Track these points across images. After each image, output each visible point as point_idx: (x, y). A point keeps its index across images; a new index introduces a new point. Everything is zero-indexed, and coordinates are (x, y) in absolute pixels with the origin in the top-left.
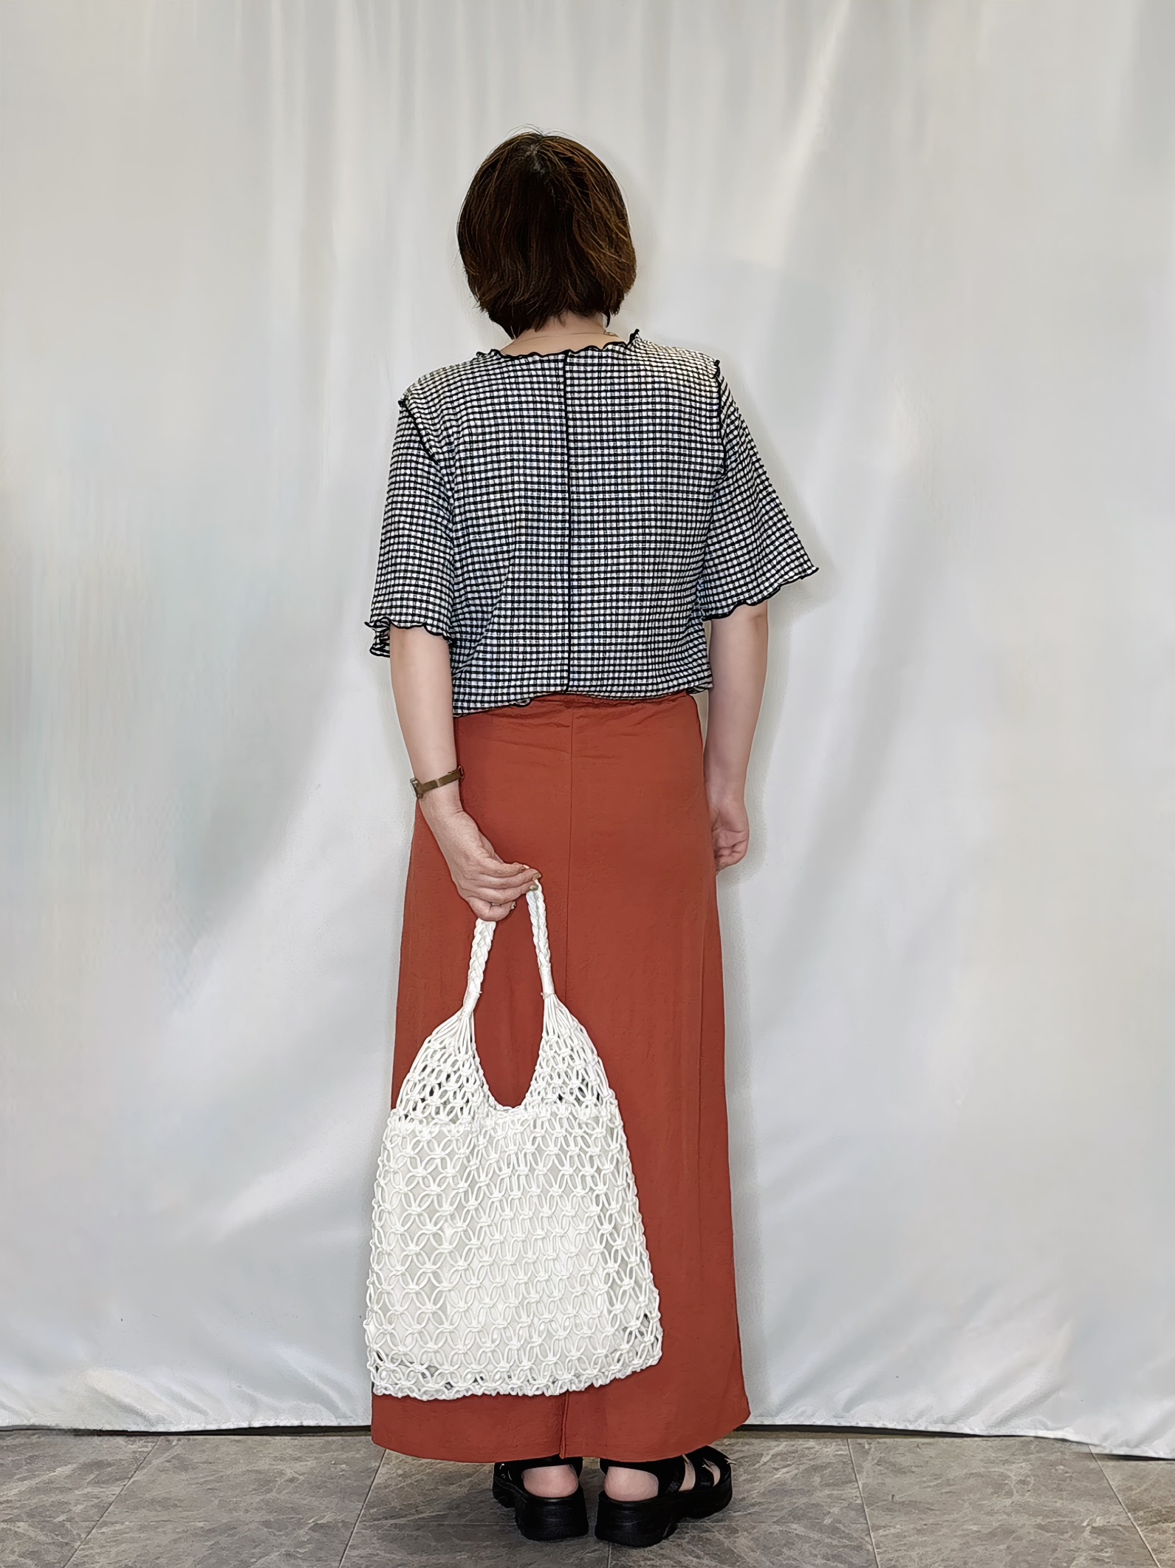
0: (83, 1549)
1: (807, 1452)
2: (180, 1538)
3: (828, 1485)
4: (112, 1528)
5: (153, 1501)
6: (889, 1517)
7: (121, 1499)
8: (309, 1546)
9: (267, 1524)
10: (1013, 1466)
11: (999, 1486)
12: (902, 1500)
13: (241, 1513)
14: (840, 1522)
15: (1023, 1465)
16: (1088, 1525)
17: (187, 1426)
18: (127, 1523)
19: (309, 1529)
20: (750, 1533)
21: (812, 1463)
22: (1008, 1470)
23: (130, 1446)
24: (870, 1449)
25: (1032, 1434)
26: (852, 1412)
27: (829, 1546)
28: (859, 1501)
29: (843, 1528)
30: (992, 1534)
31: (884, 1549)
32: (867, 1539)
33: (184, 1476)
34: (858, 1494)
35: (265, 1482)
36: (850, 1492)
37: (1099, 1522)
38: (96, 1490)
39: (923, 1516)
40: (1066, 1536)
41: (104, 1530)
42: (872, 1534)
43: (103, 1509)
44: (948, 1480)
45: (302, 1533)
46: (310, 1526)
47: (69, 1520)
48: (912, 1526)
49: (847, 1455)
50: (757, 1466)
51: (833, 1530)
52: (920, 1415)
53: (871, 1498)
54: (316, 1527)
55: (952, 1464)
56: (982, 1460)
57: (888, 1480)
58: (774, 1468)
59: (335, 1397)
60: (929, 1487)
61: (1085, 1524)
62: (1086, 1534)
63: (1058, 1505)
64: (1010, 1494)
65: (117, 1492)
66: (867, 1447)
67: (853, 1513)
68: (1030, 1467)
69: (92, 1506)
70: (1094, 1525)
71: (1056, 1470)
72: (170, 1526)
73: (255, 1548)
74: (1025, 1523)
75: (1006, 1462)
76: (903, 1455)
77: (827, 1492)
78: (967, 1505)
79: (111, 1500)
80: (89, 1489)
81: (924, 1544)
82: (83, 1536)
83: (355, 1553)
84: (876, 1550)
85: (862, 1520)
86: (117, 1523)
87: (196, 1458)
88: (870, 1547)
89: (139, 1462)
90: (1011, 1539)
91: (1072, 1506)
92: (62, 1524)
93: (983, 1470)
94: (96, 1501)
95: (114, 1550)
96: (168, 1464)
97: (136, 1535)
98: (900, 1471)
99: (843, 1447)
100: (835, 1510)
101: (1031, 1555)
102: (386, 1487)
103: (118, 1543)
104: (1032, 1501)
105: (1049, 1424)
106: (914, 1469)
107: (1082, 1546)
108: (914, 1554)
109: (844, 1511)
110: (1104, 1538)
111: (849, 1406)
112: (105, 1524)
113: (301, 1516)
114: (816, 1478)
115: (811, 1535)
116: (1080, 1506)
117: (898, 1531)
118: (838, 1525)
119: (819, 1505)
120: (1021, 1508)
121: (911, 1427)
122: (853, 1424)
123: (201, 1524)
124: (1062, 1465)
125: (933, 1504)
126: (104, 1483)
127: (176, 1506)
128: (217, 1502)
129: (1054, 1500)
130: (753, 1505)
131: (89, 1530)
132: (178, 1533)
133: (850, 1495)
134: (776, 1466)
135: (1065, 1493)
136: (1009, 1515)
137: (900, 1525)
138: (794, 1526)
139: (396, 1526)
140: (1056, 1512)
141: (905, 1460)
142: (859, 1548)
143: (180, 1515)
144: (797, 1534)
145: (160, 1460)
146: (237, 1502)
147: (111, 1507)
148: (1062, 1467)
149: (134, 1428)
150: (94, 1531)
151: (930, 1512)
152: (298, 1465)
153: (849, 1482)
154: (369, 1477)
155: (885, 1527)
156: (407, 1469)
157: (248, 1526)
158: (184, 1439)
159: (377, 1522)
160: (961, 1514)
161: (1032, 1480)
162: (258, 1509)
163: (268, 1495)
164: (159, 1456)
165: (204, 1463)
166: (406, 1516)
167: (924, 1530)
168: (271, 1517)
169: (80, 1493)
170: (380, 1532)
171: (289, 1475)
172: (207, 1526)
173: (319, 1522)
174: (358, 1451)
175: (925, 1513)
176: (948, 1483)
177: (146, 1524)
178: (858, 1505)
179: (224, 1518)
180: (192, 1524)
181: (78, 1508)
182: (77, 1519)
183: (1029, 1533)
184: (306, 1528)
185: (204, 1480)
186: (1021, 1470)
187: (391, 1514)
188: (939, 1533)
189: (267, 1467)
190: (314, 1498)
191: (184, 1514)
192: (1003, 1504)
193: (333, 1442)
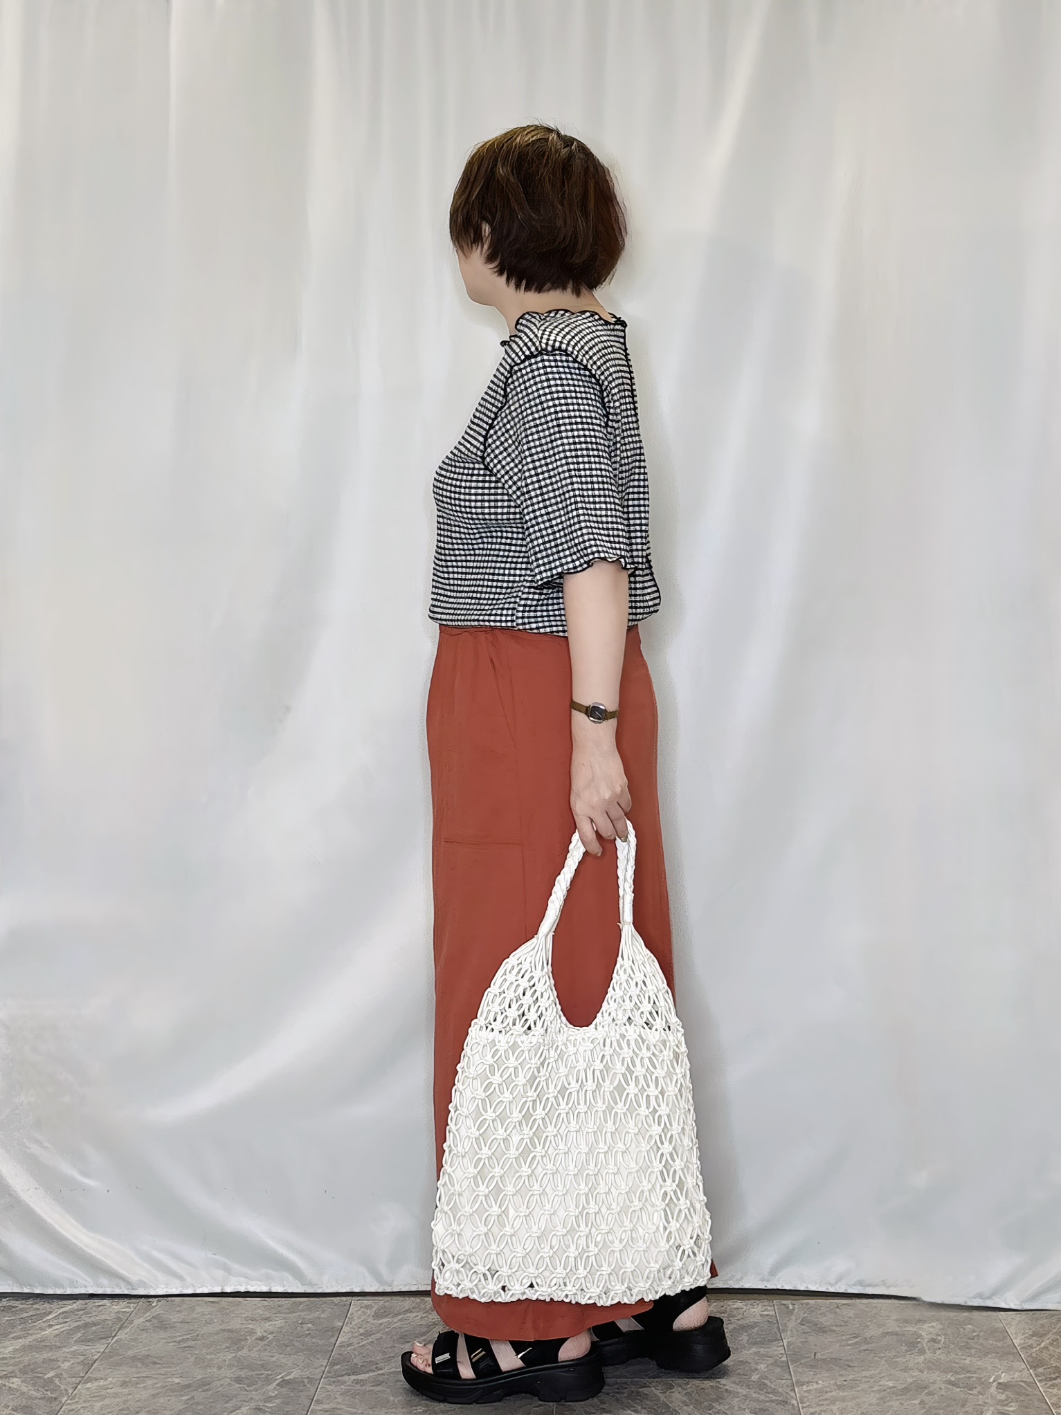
0: (68, 1404)
1: (735, 1312)
2: (158, 1394)
3: (756, 1343)
4: (97, 1384)
5: (134, 1358)
6: (812, 1373)
7: (105, 1356)
8: (277, 1401)
9: (238, 1380)
10: (925, 1326)
11: (912, 1344)
12: (824, 1357)
13: (215, 1370)
14: (766, 1378)
15: (935, 1324)
16: (994, 1381)
18: (110, 1379)
19: (277, 1385)
20: (684, 1389)
21: (740, 1322)
22: (920, 1329)
23: (114, 1307)
24: (794, 1309)
26: (777, 1277)
27: (757, 1400)
28: (784, 1359)
29: (769, 1384)
30: (906, 1390)
31: (808, 1403)
32: (792, 1394)
33: (162, 1334)
34: (783, 1352)
35: (236, 1340)
36: (776, 1350)
37: (1004, 1378)
38: (82, 1348)
39: (843, 1372)
40: (975, 1391)
41: (89, 1385)
42: (796, 1389)
43: (88, 1365)
44: (866, 1338)
45: (272, 1390)
46: (278, 1381)
48: (833, 1382)
49: (772, 1316)
51: (761, 1386)
52: (839, 1279)
53: (795, 1356)
54: (284, 1383)
55: (869, 1324)
56: (897, 1320)
57: (810, 1339)
59: (302, 1265)
60: (849, 1345)
61: (991, 1380)
62: (993, 1390)
63: (967, 1362)
64: (922, 1352)
65: (102, 1350)
66: (791, 1307)
67: (778, 1370)
68: (942, 1327)
69: (79, 1363)
70: (1000, 1381)
71: (966, 1329)
72: (149, 1382)
73: (227, 1402)
74: (936, 1379)
75: (919, 1321)
76: (823, 1314)
77: (754, 1350)
78: (883, 1362)
79: (96, 1357)
80: (74, 1348)
81: (844, 1399)
82: (70, 1391)
83: (320, 1407)
84: (800, 1405)
85: (787, 1376)
86: (101, 1379)
87: (174, 1318)
88: (794, 1402)
89: (122, 1322)
90: (924, 1394)
91: (979, 1363)
92: (51, 1380)
93: (898, 1329)
94: (82, 1358)
95: (98, 1405)
96: (148, 1324)
97: (119, 1390)
98: (822, 1330)
99: (769, 1308)
100: (762, 1367)
101: (943, 1409)
102: (349, 1345)
103: (103, 1398)
104: (943, 1358)
106: (834, 1328)
107: (989, 1401)
108: (834, 1408)
109: (770, 1367)
110: (1009, 1393)
111: (774, 1271)
112: (89, 1380)
113: (269, 1372)
114: (743, 1337)
115: (740, 1390)
116: (987, 1363)
117: (819, 1386)
118: (765, 1381)
119: (746, 1362)
120: (932, 1366)
121: (832, 1290)
122: (779, 1287)
123: (177, 1381)
124: (969, 1324)
125: (851, 1361)
126: (89, 1341)
127: (155, 1363)
128: (192, 1359)
129: (964, 1357)
131: (74, 1386)
132: (158, 1388)
133: (776, 1353)
135: (973, 1351)
136: (922, 1372)
137: (822, 1381)
138: (724, 1381)
139: (357, 1382)
140: (964, 1369)
141: (826, 1320)
142: (785, 1402)
143: (159, 1372)
144: (726, 1389)
145: (142, 1320)
146: (211, 1360)
147: (96, 1364)
148: (969, 1326)
149: (118, 1291)
150: (79, 1387)
151: (850, 1369)
152: (266, 1325)
153: (775, 1340)
154: (333, 1336)
155: (807, 1383)
156: (368, 1328)
157: (221, 1382)
158: (163, 1301)
159: (340, 1378)
160: (878, 1370)
161: (942, 1339)
162: (230, 1366)
163: (240, 1353)
164: (140, 1317)
165: (181, 1322)
166: (367, 1372)
167: (845, 1385)
168: (243, 1374)
169: (67, 1351)
170: (342, 1387)
171: (259, 1334)
172: (184, 1381)
173: (286, 1378)
174: (323, 1311)
175: (845, 1370)
176: (866, 1341)
177: (127, 1380)
178: (783, 1362)
179: (199, 1374)
180: (170, 1380)
181: (66, 1365)
182: (65, 1375)
183: (940, 1388)
184: (275, 1384)
185: (180, 1338)
186: (931, 1330)
187: (354, 1371)
188: (858, 1389)
189: (238, 1326)
190: (282, 1356)
191: (163, 1371)
192: (916, 1361)
193: (301, 1303)
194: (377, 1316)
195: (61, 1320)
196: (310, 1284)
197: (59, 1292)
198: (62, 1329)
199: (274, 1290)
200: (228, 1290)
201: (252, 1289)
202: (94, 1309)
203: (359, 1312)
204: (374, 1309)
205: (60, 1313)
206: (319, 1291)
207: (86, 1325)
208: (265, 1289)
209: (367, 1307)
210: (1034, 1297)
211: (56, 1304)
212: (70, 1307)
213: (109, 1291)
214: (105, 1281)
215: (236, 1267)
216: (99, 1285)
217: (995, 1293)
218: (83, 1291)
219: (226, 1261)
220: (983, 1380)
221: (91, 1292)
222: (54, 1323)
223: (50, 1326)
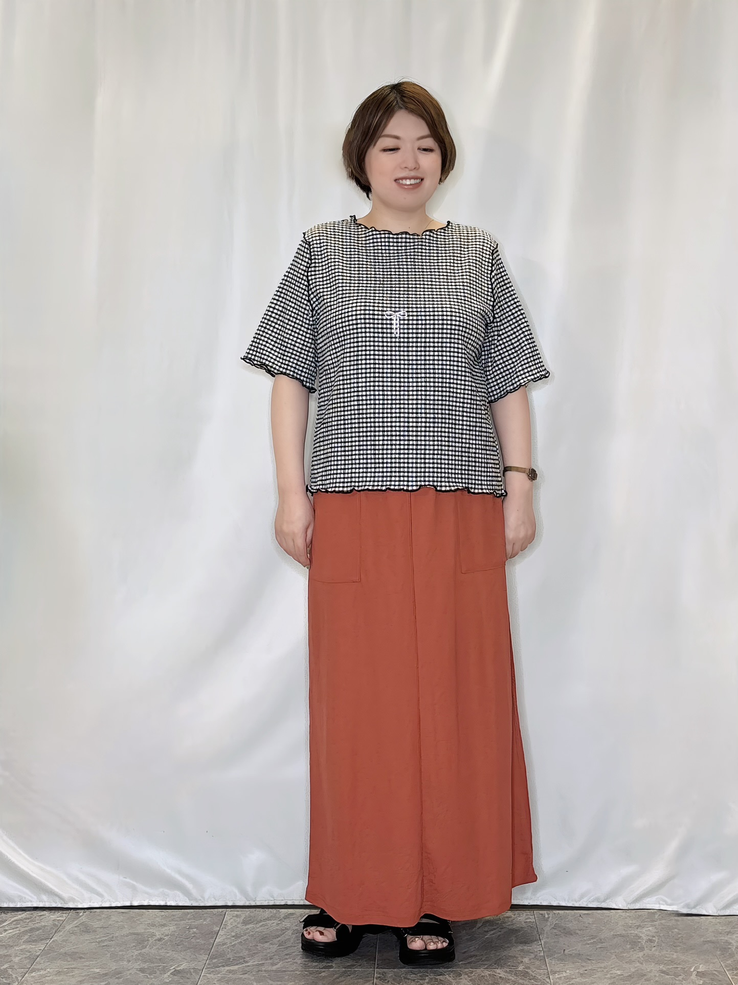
1: (506, 919)
2: (84, 980)
3: (521, 943)
4: (38, 973)
5: (66, 954)
6: (561, 965)
7: (45, 953)
9: (142, 970)
10: (643, 930)
11: (635, 943)
12: (570, 953)
13: (125, 963)
14: (529, 968)
15: (650, 928)
16: (694, 970)
17: (89, 904)
18: (48, 970)
19: (171, 974)
20: (469, 977)
21: (510, 927)
22: (640, 932)
23: (51, 916)
24: (549, 918)
25: (657, 907)
28: (542, 954)
29: (531, 973)
30: (630, 977)
32: (548, 980)
33: (87, 937)
34: (541, 949)
35: (141, 941)
37: (702, 968)
38: (28, 947)
39: (584, 964)
40: (680, 978)
41: (33, 974)
42: (550, 977)
43: (33, 959)
44: (601, 939)
45: (166, 977)
46: (172, 971)
47: (11, 967)
48: (577, 971)
49: (533, 922)
50: (474, 930)
51: (525, 974)
52: (582, 897)
54: (176, 973)
55: (603, 928)
56: (623, 926)
57: (561, 939)
58: (485, 931)
59: (189, 886)
60: (588, 944)
61: (692, 970)
62: (694, 977)
63: (675, 956)
64: (642, 949)
65: (42, 948)
66: (547, 916)
67: (537, 962)
68: (655, 930)
69: (25, 958)
70: (699, 970)
71: (673, 932)
72: (76, 972)
74: (652, 969)
75: (638, 927)
76: (570, 921)
77: (520, 947)
78: (614, 957)
79: (38, 954)
80: (24, 947)
82: (20, 978)
85: (544, 967)
86: (42, 969)
87: (96, 924)
89: (57, 927)
90: (643, 980)
91: (683, 957)
92: (6, 970)
93: (624, 932)
94: (28, 954)
96: (76, 929)
97: (54, 978)
98: (569, 933)
99: (531, 917)
100: (526, 960)
102: (224, 944)
104: (657, 953)
105: (669, 901)
106: (578, 931)
109: (532, 961)
110: (704, 979)
112: (34, 970)
113: (165, 965)
114: (512, 938)
115: (510, 977)
116: (689, 957)
117: (567, 974)
118: (529, 971)
119: (515, 957)
120: (650, 959)
121: (577, 905)
122: (538, 903)
123: (98, 970)
124: (676, 928)
125: (590, 956)
126: (34, 941)
127: (81, 958)
128: (109, 955)
129: (672, 953)
130: (471, 957)
131: (22, 974)
132: (83, 976)
133: (536, 950)
134: (486, 929)
135: (678, 948)
136: (642, 964)
137: (569, 971)
138: (498, 971)
139: (230, 971)
140: (672, 961)
141: (572, 926)
143: (85, 964)
144: (500, 977)
145: (71, 926)
146: (123, 955)
147: (38, 958)
148: (676, 930)
149: (54, 905)
150: (27, 975)
151: (589, 961)
152: (164, 929)
153: (536, 941)
154: (212, 938)
155: (559, 972)
156: (238, 932)
157: (130, 972)
158: (88, 912)
159: (218, 969)
160: (610, 963)
161: (656, 939)
162: (136, 960)
163: (144, 950)
164: (71, 923)
165: (101, 928)
166: (237, 964)
167: (585, 974)
168: (145, 966)
169: (17, 949)
170: (219, 975)
171: (158, 937)
172: (103, 971)
173: (178, 969)
174: (205, 920)
175: (585, 962)
176: (601, 941)
177: (60, 970)
178: (540, 956)
179: (113, 966)
180: (92, 970)
181: (17, 960)
182: (15, 967)
183: (655, 976)
184: (169, 973)
185: (100, 940)
186: (649, 933)
187: (227, 963)
188: (595, 976)
189: (143, 931)
190: (174, 952)
191: (87, 963)
192: (638, 956)
193: (188, 913)
194: (245, 923)
195: (13, 926)
196: (196, 900)
197: (12, 905)
198: (13, 933)
199: (169, 904)
200: (135, 904)
201: (152, 903)
202: (37, 918)
203: (232, 920)
204: (242, 918)
205: (13, 921)
206: (202, 904)
207: (32, 930)
208: (162, 903)
209: (237, 916)
210: (728, 906)
211: (9, 915)
212: (20, 916)
213: (47, 905)
214: (44, 897)
215: (140, 886)
216: (41, 901)
217: (698, 903)
218: (29, 905)
219: (135, 883)
220: (686, 970)
221: (35, 905)
222: (9, 928)
223: (6, 930)
